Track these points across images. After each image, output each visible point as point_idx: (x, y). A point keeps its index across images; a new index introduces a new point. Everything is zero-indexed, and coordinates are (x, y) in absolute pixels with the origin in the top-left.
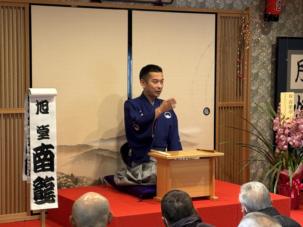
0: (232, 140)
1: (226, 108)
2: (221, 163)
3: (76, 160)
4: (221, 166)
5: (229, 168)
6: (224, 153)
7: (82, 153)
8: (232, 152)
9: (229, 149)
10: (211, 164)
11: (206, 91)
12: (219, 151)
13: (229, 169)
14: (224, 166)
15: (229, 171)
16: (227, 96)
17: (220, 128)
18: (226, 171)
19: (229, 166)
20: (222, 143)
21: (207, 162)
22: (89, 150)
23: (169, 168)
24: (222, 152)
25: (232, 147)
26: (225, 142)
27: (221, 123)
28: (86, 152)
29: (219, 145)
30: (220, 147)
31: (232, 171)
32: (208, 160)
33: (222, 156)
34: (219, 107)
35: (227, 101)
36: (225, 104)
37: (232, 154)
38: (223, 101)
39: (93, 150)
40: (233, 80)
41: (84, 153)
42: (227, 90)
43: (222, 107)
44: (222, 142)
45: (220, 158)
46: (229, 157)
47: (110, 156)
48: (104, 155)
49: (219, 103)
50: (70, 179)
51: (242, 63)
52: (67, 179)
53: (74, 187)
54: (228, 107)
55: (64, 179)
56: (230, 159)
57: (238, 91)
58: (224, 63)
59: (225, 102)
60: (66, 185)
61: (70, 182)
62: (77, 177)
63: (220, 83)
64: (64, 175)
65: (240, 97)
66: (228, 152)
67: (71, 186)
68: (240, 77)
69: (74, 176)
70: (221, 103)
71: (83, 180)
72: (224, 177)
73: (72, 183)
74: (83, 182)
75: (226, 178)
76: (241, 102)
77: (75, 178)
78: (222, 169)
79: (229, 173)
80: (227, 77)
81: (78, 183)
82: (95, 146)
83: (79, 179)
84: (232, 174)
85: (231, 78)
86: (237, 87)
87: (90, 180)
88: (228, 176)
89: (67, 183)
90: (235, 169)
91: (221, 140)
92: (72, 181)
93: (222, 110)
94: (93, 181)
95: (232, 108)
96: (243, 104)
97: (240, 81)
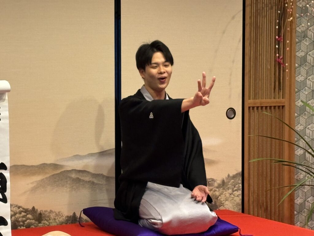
0: (269, 155)
1: (260, 108)
2: (252, 189)
3: (39, 187)
4: (252, 194)
5: (265, 196)
7: (48, 176)
8: (269, 173)
9: (265, 168)
11: (230, 84)
13: (265, 199)
14: (256, 194)
15: (265, 201)
16: (260, 91)
17: (251, 138)
18: (260, 201)
19: (265, 193)
20: (254, 160)
22: (58, 172)
25: (269, 166)
26: (259, 159)
27: (251, 130)
28: (53, 175)
29: (249, 164)
30: (252, 167)
31: (269, 201)
34: (249, 107)
35: (260, 98)
36: (258, 102)
37: (269, 175)
38: (255, 98)
39: (64, 171)
40: (269, 67)
41: (51, 176)
42: (260, 82)
43: (253, 108)
46: (265, 181)
47: (89, 180)
48: (80, 179)
49: (249, 100)
50: (31, 215)
51: (282, 42)
52: (26, 214)
53: (37, 226)
54: (262, 107)
55: (21, 215)
56: (266, 184)
57: (277, 83)
58: (256, 42)
59: (257, 99)
60: (25, 224)
61: (30, 219)
62: (40, 212)
63: (250, 71)
64: (21, 209)
65: (280, 91)
66: (263, 172)
67: (32, 225)
68: (279, 63)
69: (37, 209)
70: (251, 101)
71: (50, 216)
72: (256, 209)
73: (33, 221)
74: (49, 219)
75: (260, 212)
76: (282, 99)
77: (38, 214)
78: (254, 198)
79: (265, 204)
80: (260, 63)
81: (42, 220)
82: (67, 166)
83: (44, 214)
84: (269, 206)
85: (266, 64)
86: (275, 77)
87: (60, 215)
88: (263, 209)
89: (26, 221)
90: (273, 198)
91: (252, 156)
92: (33, 218)
93: (254, 112)
94: (64, 218)
95: (268, 108)
96: (284, 103)
97: (280, 68)
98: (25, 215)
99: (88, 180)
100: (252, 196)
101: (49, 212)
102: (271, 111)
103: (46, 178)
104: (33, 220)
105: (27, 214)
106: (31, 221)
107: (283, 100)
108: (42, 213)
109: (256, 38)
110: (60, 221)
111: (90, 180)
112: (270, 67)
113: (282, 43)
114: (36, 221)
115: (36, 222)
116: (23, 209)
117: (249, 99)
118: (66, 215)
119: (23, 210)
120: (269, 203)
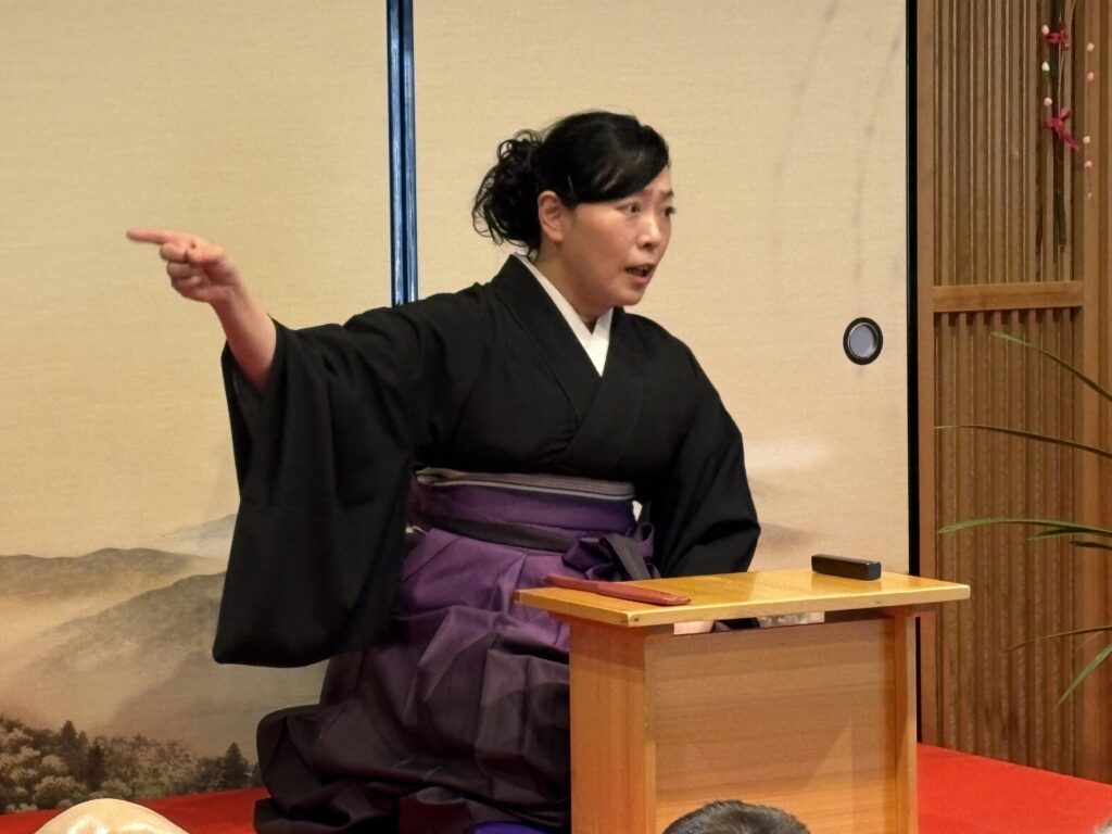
0: (1020, 508)
1: (980, 319)
2: (954, 646)
3: (89, 644)
4: (951, 664)
5: (1004, 673)
6: (967, 587)
7: (125, 597)
8: (1021, 579)
9: (1003, 561)
10: (893, 654)
11: (856, 220)
12: (940, 576)
13: (1003, 685)
14: (970, 664)
15: (1004, 693)
16: (980, 251)
17: (946, 439)
18: (987, 695)
19: (1004, 662)
20: (960, 526)
21: (869, 638)
22: (169, 581)
23: (644, 678)
24: (959, 582)
25: (1020, 548)
26: (976, 522)
27: (947, 411)
28: (147, 596)
29: (939, 542)
30: (949, 554)
31: (1021, 693)
32: (876, 626)
33: (959, 602)
34: (937, 316)
35: (981, 277)
36: (973, 294)
37: (1020, 588)
38: (959, 277)
40: (1016, 153)
41: (136, 599)
42: (980, 214)
43: (954, 316)
44: (958, 521)
45: (950, 617)
46: (1003, 612)
49: (937, 287)
50: (60, 755)
51: (1067, 49)
52: (38, 753)
54: (989, 315)
55: (19, 756)
56: (1010, 624)
57: (1049, 217)
58: (961, 52)
59: (969, 283)
60: (36, 792)
61: (57, 775)
62: (96, 742)
63: (938, 169)
64: (18, 734)
65: (1062, 249)
66: (994, 579)
67: (65, 795)
68: (1055, 135)
69: (83, 734)
70: (945, 289)
71: (136, 759)
72: (970, 727)
73: (69, 782)
74: (133, 771)
75: (987, 736)
76: (1067, 279)
77: (87, 751)
78: (959, 678)
79: (1005, 704)
80: (980, 136)
81: (104, 776)
82: (200, 558)
83: (111, 752)
84: (1022, 712)
85: (1003, 140)
86: (1040, 193)
87: (177, 757)
88: (997, 725)
89: (38, 780)
90: (1038, 681)
91: (949, 511)
92: (66, 769)
93: (957, 333)
94: (193, 766)
95: (1015, 316)
96: (1080, 295)
97: (1059, 156)
98: (36, 757)
100: (952, 672)
101: (132, 744)
102: (1026, 330)
103: (119, 608)
104: (69, 778)
105: (44, 754)
106: (61, 779)
107: (1076, 286)
108: (102, 747)
109: (962, 34)
110: (176, 780)
112: (1021, 152)
113: (1069, 53)
114: (78, 780)
115: (78, 785)
116: (28, 731)
117: (937, 282)
118: (200, 756)
119: (26, 737)
120: (1022, 701)
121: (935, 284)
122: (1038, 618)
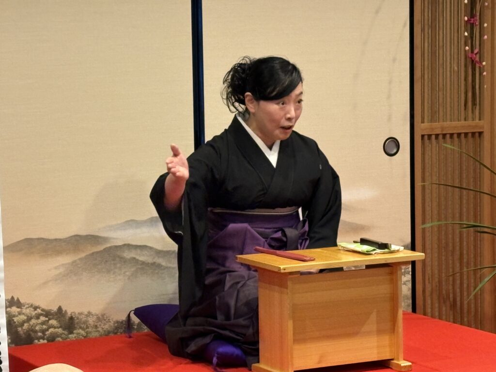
1: (441, 137)
2: (430, 272)
3: (68, 274)
4: (429, 279)
5: (451, 283)
7: (83, 255)
8: (458, 244)
9: (450, 236)
11: (389, 97)
13: (451, 287)
14: (437, 280)
15: (451, 291)
16: (441, 109)
17: (426, 187)
18: (444, 292)
19: (451, 279)
20: (432, 224)
22: (101, 248)
25: (458, 233)
26: (440, 223)
28: (93, 253)
30: (428, 234)
31: (458, 290)
34: (423, 136)
35: (441, 120)
36: (437, 127)
37: (458, 248)
38: (432, 120)
39: (110, 248)
40: (456, 68)
41: (87, 255)
42: (441, 94)
43: (430, 136)
44: (432, 222)
45: (428, 260)
46: (450, 258)
47: (152, 262)
48: (138, 260)
49: (423, 124)
50: (56, 320)
51: (477, 25)
52: (47, 319)
53: (66, 338)
54: (444, 135)
55: (39, 320)
56: (453, 263)
57: (470, 94)
58: (433, 27)
59: (436, 122)
60: (46, 335)
61: (55, 328)
62: (71, 314)
63: (423, 76)
64: (39, 311)
65: (475, 108)
66: (447, 244)
67: (58, 336)
68: (473, 61)
69: (66, 311)
70: (426, 125)
71: (88, 321)
72: (437, 305)
73: (60, 331)
74: (87, 326)
75: (444, 309)
76: (477, 121)
77: (67, 318)
78: (432, 285)
79: (451, 296)
80: (441, 62)
81: (75, 328)
82: (114, 238)
83: (78, 318)
84: (458, 299)
85: (451, 63)
86: (466, 85)
87: (105, 320)
88: (448, 304)
89: (47, 330)
90: (465, 285)
91: (428, 217)
92: (59, 325)
93: (431, 143)
94: (112, 324)
95: (455, 136)
96: (483, 127)
97: (474, 69)
98: (46, 321)
99: (150, 262)
100: (429, 283)
101: (86, 315)
102: (460, 142)
103: (80, 259)
104: (60, 329)
105: (49, 319)
106: (57, 329)
107: (481, 123)
108: (74, 316)
109: (434, 20)
110: (105, 329)
111: (154, 261)
112: (458, 68)
113: (478, 27)
114: (64, 330)
115: (64, 332)
116: (43, 310)
117: (423, 122)
118: (114, 320)
119: (42, 312)
120: (458, 294)
121: (422, 123)
122: (465, 260)
